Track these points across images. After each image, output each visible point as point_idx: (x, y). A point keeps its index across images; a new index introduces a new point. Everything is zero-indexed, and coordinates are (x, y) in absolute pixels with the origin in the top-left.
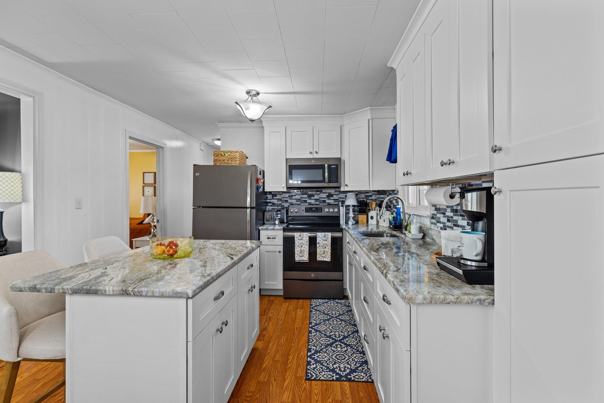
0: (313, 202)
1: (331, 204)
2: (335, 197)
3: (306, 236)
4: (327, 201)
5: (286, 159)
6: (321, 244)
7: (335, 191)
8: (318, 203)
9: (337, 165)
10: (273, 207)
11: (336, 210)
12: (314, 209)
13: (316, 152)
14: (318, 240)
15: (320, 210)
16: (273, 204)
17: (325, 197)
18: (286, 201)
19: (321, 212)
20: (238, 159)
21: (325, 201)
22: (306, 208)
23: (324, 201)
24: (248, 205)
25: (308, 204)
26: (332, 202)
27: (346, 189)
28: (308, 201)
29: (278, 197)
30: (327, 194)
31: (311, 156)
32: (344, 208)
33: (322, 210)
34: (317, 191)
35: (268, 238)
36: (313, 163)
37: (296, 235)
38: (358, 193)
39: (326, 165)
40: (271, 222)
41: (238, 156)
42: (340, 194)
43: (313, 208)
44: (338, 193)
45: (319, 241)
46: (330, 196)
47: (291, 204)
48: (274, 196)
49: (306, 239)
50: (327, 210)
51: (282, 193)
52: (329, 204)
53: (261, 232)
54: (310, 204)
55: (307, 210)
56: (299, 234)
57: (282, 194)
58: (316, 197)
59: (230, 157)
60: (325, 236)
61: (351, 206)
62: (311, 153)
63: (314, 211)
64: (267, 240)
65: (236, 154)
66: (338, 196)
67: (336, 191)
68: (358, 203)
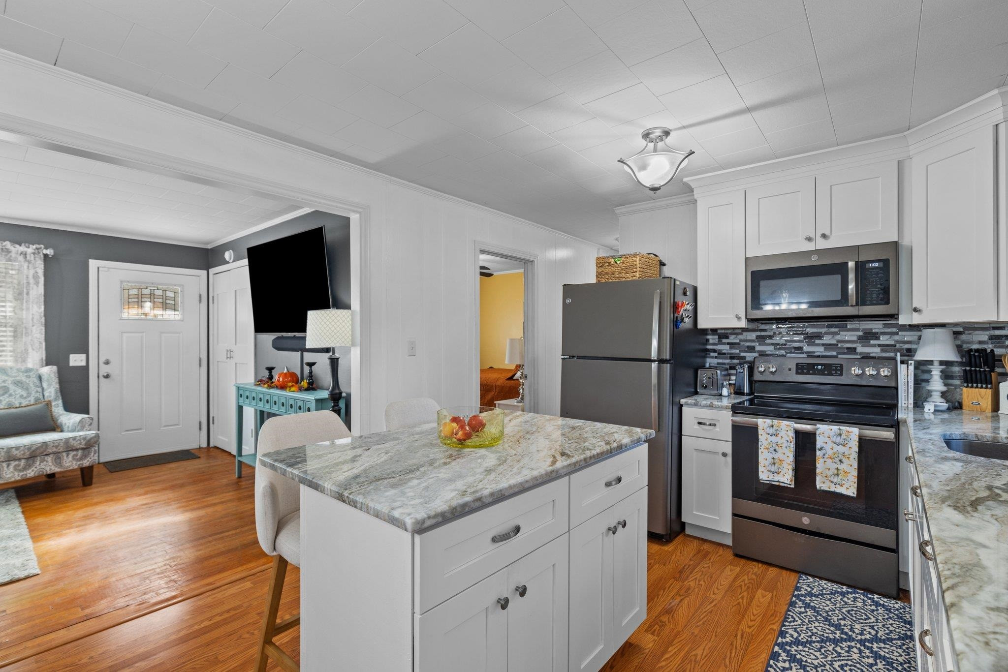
0: (819, 350)
1: (874, 358)
2: (884, 340)
3: (787, 428)
4: (861, 349)
5: (746, 259)
6: (830, 452)
7: (884, 324)
8: (834, 353)
9: (886, 262)
10: (720, 361)
11: (885, 372)
12: (819, 367)
13: (824, 236)
14: (819, 442)
15: (836, 370)
16: (721, 354)
17: (855, 338)
18: (751, 349)
19: (841, 375)
20: (638, 269)
21: (855, 349)
22: (797, 365)
23: (852, 350)
24: (654, 355)
25: (805, 355)
26: (875, 351)
27: (917, 319)
28: (806, 348)
29: (732, 339)
30: (860, 333)
31: (810, 247)
32: (912, 368)
33: (841, 370)
34: (829, 327)
35: (699, 423)
36: (814, 260)
37: (763, 423)
38: (958, 331)
39: (851, 264)
40: (711, 389)
41: (637, 263)
42: (900, 333)
43: (818, 365)
44: (894, 330)
45: (824, 445)
46: (868, 337)
47: (763, 354)
48: (723, 338)
49: (788, 436)
50: (856, 370)
51: (740, 331)
52: (866, 357)
53: (684, 408)
54: (810, 355)
55: (801, 369)
56: (768, 421)
57: (741, 334)
58: (827, 339)
59: (624, 266)
60: (840, 435)
61: (936, 364)
62: (809, 239)
63: (821, 373)
64: (697, 426)
65: (634, 259)
66: (896, 338)
67: (886, 326)
68: (962, 357)
